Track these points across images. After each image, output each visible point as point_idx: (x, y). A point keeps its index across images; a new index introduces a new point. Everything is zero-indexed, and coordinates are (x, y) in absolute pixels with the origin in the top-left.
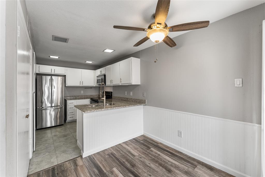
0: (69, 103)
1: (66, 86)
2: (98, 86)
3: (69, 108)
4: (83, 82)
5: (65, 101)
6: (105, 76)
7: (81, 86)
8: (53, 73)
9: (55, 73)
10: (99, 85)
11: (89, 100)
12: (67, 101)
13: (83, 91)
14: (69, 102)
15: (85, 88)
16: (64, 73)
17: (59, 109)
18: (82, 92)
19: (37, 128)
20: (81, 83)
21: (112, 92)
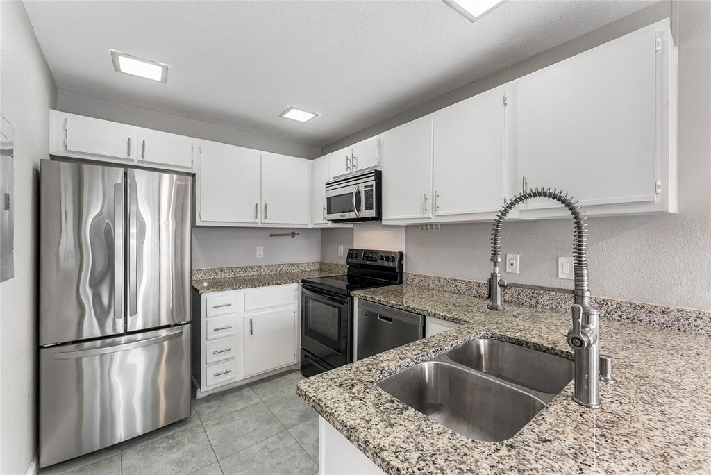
0: (210, 305)
1: (198, 223)
2: (331, 225)
3: (211, 327)
4: (266, 207)
5: (196, 294)
6: (378, 175)
7: (259, 226)
8: (136, 158)
9: (146, 159)
10: (335, 221)
11: (295, 285)
12: (204, 297)
13: (262, 248)
14: (210, 299)
15: (272, 235)
16: (190, 165)
17: (166, 343)
18: (260, 251)
19: (43, 465)
20: (259, 211)
21: (401, 255)
